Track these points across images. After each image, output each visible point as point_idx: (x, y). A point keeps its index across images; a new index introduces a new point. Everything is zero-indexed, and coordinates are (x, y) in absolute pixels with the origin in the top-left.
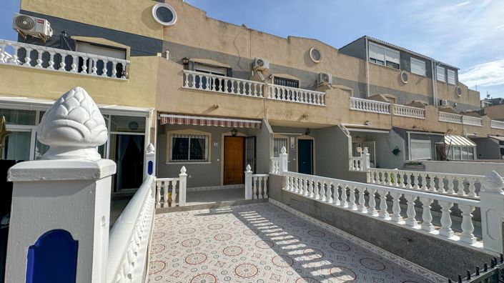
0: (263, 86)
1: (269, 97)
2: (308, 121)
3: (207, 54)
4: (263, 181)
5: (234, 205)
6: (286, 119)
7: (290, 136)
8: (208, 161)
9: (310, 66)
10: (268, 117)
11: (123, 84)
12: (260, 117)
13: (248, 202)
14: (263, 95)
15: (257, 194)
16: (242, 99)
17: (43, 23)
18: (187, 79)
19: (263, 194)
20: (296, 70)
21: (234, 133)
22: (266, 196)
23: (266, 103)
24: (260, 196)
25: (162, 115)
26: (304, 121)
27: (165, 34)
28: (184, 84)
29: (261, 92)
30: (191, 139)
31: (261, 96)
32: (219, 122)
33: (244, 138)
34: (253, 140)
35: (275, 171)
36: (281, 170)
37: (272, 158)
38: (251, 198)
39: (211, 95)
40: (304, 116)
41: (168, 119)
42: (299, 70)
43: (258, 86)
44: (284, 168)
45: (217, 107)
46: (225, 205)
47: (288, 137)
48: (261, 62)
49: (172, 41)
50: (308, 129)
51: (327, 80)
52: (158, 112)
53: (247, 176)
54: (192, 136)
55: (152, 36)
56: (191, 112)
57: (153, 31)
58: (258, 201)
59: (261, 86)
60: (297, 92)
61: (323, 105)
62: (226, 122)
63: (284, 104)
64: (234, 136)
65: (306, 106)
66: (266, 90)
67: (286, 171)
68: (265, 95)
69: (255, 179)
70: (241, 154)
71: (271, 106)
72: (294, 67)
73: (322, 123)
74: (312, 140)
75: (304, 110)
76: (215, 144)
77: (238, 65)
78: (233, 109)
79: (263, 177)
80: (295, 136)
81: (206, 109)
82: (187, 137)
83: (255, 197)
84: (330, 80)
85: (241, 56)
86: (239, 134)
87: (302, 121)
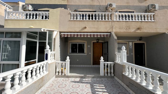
0: (111, 14)
1: (115, 20)
2: (141, 31)
3: (85, 6)
4: (111, 66)
5: (93, 77)
6: (126, 31)
7: (129, 42)
8: (85, 54)
9: (141, 3)
10: (114, 30)
11: (47, 21)
12: (109, 31)
13: (101, 77)
14: (111, 19)
15: (107, 73)
16: (99, 22)
17: (29, 6)
18: (72, 16)
19: (111, 73)
20: (132, 6)
21: (97, 41)
22: (113, 75)
23: (113, 23)
24: (109, 75)
25: (62, 33)
26: (139, 31)
27: (68, 2)
28: (71, 19)
29: (110, 18)
30: (78, 44)
31: (110, 20)
32: (87, 35)
33: (103, 43)
34: (106, 44)
35: (118, 61)
36: (122, 60)
37: (116, 53)
38: (103, 75)
39: (83, 22)
40: (138, 29)
41: (64, 35)
42: (134, 6)
43: (108, 15)
44: (124, 60)
45: (85, 28)
46: (89, 77)
47: (128, 42)
48: (111, 5)
49: (70, 4)
50: (141, 37)
51: (155, 8)
52: (60, 32)
53: (101, 63)
54: (78, 43)
55: (63, 4)
56: (74, 31)
57: (63, 2)
58: (107, 77)
59: (110, 15)
60: (133, 15)
61: (153, 21)
62: (91, 35)
63: (124, 23)
64: (98, 42)
65: (140, 22)
66: (113, 16)
67: (126, 62)
68: (112, 19)
69: (106, 65)
70: (101, 51)
71: (116, 25)
72: (131, 5)
73: (152, 32)
74: (144, 44)
75: (138, 25)
76: (89, 46)
77: (99, 9)
78: (94, 28)
79: (111, 64)
80: (132, 42)
81: (80, 29)
82: (76, 43)
83: (106, 75)
84: (157, 7)
85: (101, 4)
86: (100, 41)
87: (137, 31)
